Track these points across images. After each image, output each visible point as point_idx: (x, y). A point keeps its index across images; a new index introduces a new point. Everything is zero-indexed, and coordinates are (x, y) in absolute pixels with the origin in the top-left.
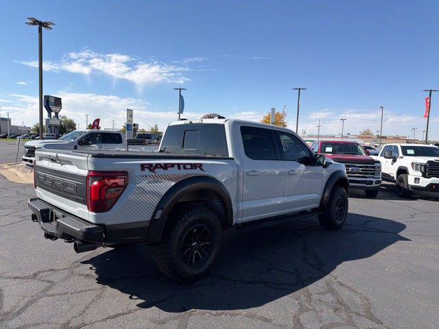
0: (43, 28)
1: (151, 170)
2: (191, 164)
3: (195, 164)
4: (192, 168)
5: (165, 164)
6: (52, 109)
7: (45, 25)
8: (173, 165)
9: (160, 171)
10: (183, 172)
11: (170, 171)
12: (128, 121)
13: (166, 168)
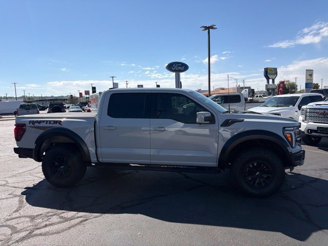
0: (210, 29)
1: (33, 124)
2: (54, 121)
3: (57, 121)
4: (54, 123)
5: (40, 121)
6: (270, 77)
7: (212, 27)
8: (44, 121)
9: (37, 125)
10: (48, 125)
11: (42, 125)
12: (307, 80)
13: (40, 122)
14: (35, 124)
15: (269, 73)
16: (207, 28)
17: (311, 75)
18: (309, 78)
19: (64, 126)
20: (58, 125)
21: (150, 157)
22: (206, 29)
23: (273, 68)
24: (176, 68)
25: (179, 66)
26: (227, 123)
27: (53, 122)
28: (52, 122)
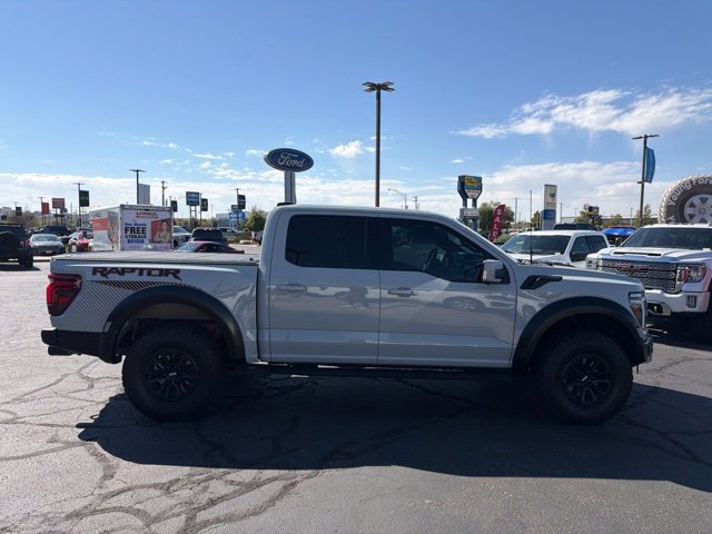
1: (102, 275)
2: (161, 270)
3: (168, 270)
4: (161, 275)
5: (123, 269)
6: (469, 194)
8: (133, 270)
9: (113, 277)
10: (145, 278)
11: (127, 277)
12: (546, 203)
13: (122, 272)
14: (110, 276)
15: (468, 186)
16: (378, 88)
17: (553, 196)
18: (550, 200)
19: (186, 282)
20: (170, 279)
21: (378, 349)
22: (373, 89)
23: (475, 178)
24: (286, 160)
25: (292, 158)
26: (533, 283)
27: (157, 272)
28: (153, 273)
